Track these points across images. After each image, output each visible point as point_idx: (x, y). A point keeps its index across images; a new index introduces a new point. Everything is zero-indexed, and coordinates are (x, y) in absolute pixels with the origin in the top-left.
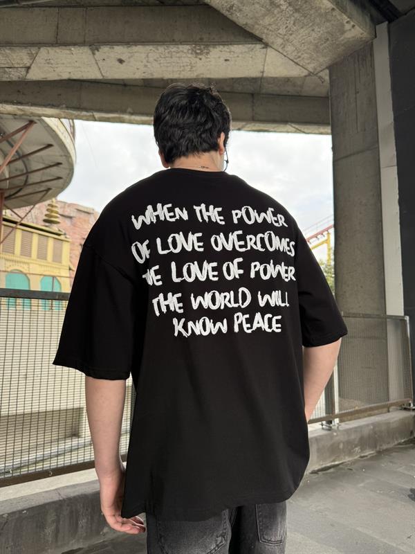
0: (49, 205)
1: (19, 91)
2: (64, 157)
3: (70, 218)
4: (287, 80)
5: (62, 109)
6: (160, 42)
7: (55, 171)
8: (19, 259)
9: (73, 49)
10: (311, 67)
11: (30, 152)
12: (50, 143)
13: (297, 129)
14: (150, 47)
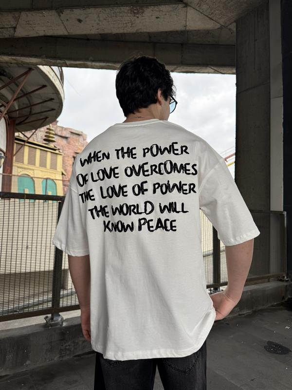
0: (48, 129)
1: (12, 46)
2: (55, 94)
3: (66, 138)
4: (207, 32)
5: (43, 58)
6: (106, 5)
7: (49, 104)
8: (27, 167)
9: (44, 12)
10: (222, 21)
11: (31, 90)
12: (45, 84)
13: (216, 70)
14: (100, 9)
